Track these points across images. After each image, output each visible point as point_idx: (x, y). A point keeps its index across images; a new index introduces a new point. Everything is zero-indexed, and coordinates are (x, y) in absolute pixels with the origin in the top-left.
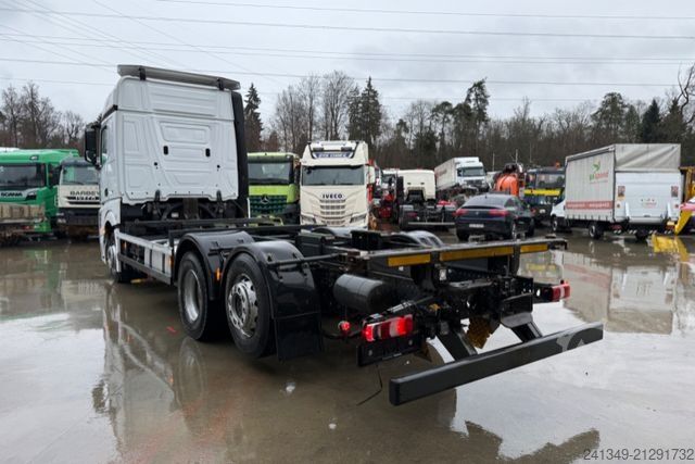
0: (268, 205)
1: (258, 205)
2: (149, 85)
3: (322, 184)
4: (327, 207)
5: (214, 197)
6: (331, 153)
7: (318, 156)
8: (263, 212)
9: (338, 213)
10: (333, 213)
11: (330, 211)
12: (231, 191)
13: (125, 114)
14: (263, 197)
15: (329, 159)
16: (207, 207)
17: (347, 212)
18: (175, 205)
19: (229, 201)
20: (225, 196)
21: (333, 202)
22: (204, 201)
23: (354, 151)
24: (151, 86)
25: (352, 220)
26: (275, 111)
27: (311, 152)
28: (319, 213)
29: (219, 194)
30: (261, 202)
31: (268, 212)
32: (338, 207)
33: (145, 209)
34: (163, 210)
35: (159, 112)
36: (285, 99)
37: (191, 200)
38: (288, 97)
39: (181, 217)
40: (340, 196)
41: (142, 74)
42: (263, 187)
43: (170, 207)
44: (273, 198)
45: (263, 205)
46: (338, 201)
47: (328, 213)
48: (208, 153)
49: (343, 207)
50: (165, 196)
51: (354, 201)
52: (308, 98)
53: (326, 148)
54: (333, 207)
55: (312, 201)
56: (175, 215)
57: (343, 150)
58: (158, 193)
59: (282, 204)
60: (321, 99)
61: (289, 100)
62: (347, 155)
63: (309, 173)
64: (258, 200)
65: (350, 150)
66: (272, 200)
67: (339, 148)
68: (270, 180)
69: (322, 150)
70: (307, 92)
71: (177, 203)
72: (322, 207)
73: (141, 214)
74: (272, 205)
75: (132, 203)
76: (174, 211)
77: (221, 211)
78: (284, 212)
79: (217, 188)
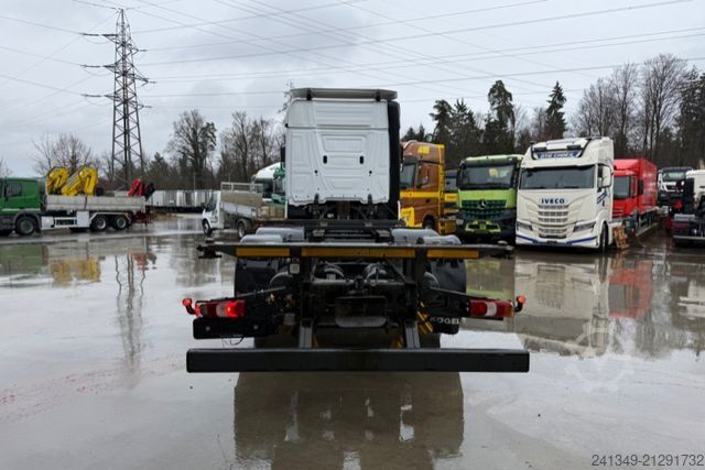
0: (485, 211)
1: (476, 210)
2: (315, 104)
3: (542, 188)
4: (547, 214)
5: (365, 200)
6: (555, 153)
7: (539, 157)
8: (480, 217)
9: (559, 220)
10: (552, 220)
11: (550, 217)
12: (381, 194)
13: (294, 131)
14: (480, 202)
15: (553, 160)
16: (359, 209)
17: (571, 219)
18: (331, 208)
19: (380, 204)
20: (376, 200)
21: (553, 207)
22: (357, 203)
23: (583, 150)
24: (316, 104)
25: (576, 229)
26: (579, 109)
27: (532, 152)
28: (536, 220)
29: (370, 197)
30: (479, 207)
31: (485, 217)
32: (559, 214)
33: (307, 209)
34: (321, 211)
35: (323, 127)
36: (592, 94)
37: (345, 202)
38: (597, 92)
39: (335, 217)
40: (562, 201)
41: (309, 95)
42: (480, 192)
43: (327, 208)
44: (491, 203)
45: (480, 211)
46: (560, 207)
47: (547, 220)
48: (362, 160)
49: (566, 213)
50: (323, 199)
51: (578, 207)
52: (621, 90)
53: (549, 147)
54: (553, 214)
55: (528, 207)
56: (330, 216)
57: (570, 148)
58: (317, 197)
59: (500, 210)
60: (638, 90)
61: (597, 94)
62: (574, 155)
63: (530, 175)
64: (476, 205)
65: (578, 148)
66: (490, 205)
67: (564, 146)
68: (489, 184)
69: (545, 150)
70: (621, 84)
71: (333, 205)
72: (540, 213)
73: (304, 213)
74: (490, 210)
75: (297, 205)
76: (330, 212)
77: (372, 213)
78: (501, 218)
79: (369, 192)
